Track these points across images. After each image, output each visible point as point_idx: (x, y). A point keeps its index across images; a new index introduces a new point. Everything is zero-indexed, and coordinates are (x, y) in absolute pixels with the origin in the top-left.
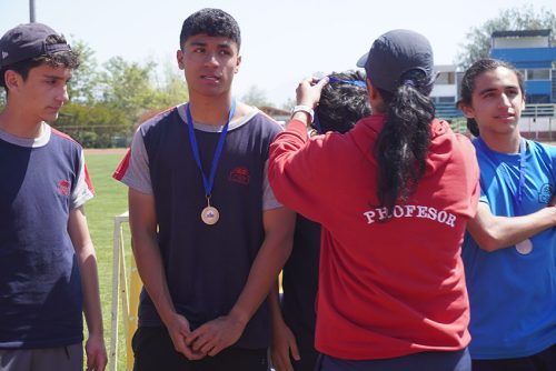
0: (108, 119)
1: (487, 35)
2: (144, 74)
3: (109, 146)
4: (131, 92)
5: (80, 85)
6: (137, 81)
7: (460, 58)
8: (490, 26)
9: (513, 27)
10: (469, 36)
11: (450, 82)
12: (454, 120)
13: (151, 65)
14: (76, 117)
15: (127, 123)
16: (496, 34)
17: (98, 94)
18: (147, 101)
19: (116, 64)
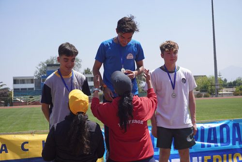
1: (46, 65)
7: (36, 73)
8: (47, 62)
9: (55, 63)
10: (40, 65)
11: (32, 83)
12: (34, 96)
16: (48, 65)
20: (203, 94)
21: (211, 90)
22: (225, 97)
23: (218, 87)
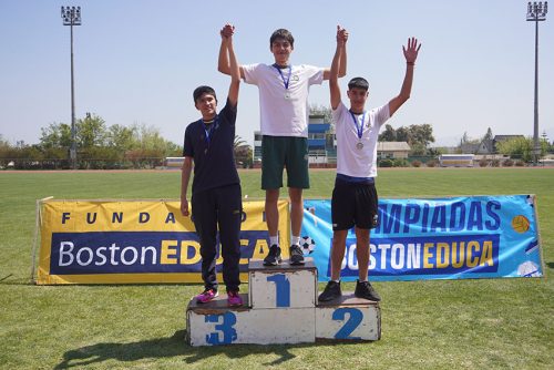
0: (111, 155)
2: (130, 133)
3: (112, 169)
4: (123, 141)
5: (98, 138)
6: (126, 137)
13: (134, 129)
14: (95, 153)
15: (121, 157)
17: (106, 143)
18: (131, 146)
19: (115, 128)
20: (515, 161)
21: (528, 156)
22: (547, 167)
23: (539, 152)
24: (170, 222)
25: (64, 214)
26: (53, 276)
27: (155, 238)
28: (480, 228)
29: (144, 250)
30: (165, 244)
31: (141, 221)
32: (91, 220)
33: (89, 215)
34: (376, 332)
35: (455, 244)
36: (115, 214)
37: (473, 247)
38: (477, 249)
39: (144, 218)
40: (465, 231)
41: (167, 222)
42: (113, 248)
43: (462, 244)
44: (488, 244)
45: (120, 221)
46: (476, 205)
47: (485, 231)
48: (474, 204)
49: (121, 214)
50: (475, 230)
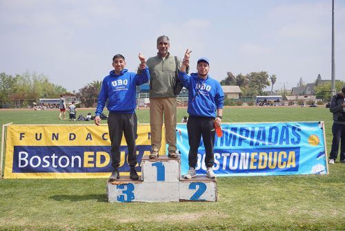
24: (89, 139)
25: (21, 134)
26: (15, 174)
27: (79, 151)
28: (288, 143)
29: (73, 158)
30: (86, 154)
31: (70, 139)
32: (38, 137)
33: (37, 134)
34: (214, 197)
35: (271, 153)
36: (54, 134)
37: (283, 155)
38: (285, 157)
39: (73, 137)
40: (278, 145)
41: (87, 139)
42: (54, 157)
43: (276, 153)
44: (292, 154)
45: (57, 139)
46: (285, 128)
47: (291, 145)
48: (284, 127)
49: (58, 134)
50: (284, 145)
